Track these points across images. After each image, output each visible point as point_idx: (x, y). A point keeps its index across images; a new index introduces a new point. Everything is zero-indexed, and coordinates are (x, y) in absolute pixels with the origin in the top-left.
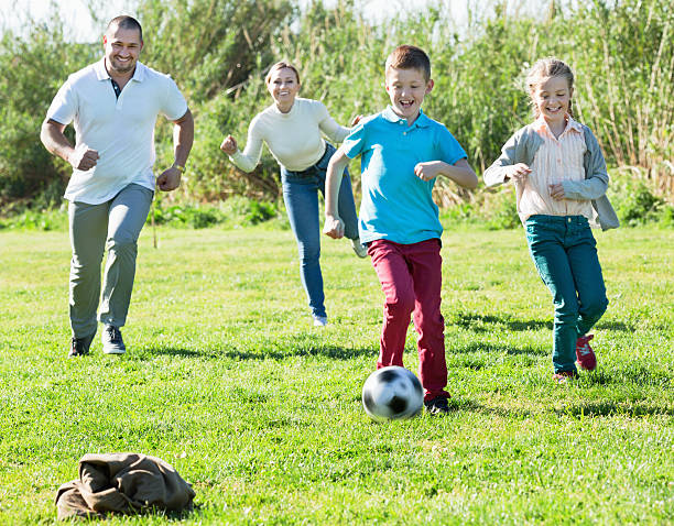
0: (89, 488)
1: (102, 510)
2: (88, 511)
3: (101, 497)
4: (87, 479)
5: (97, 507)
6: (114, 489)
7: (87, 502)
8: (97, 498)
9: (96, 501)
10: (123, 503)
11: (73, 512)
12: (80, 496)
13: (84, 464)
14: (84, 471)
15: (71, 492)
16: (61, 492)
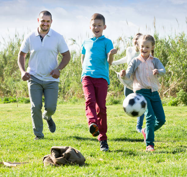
0: (54, 157)
1: (58, 164)
2: (54, 164)
3: (58, 160)
4: (53, 154)
5: (57, 163)
6: (62, 157)
7: (53, 161)
8: (57, 160)
9: (56, 161)
10: (65, 161)
11: (49, 164)
12: (51, 159)
13: (52, 149)
14: (52, 151)
15: (48, 158)
16: (45, 158)
